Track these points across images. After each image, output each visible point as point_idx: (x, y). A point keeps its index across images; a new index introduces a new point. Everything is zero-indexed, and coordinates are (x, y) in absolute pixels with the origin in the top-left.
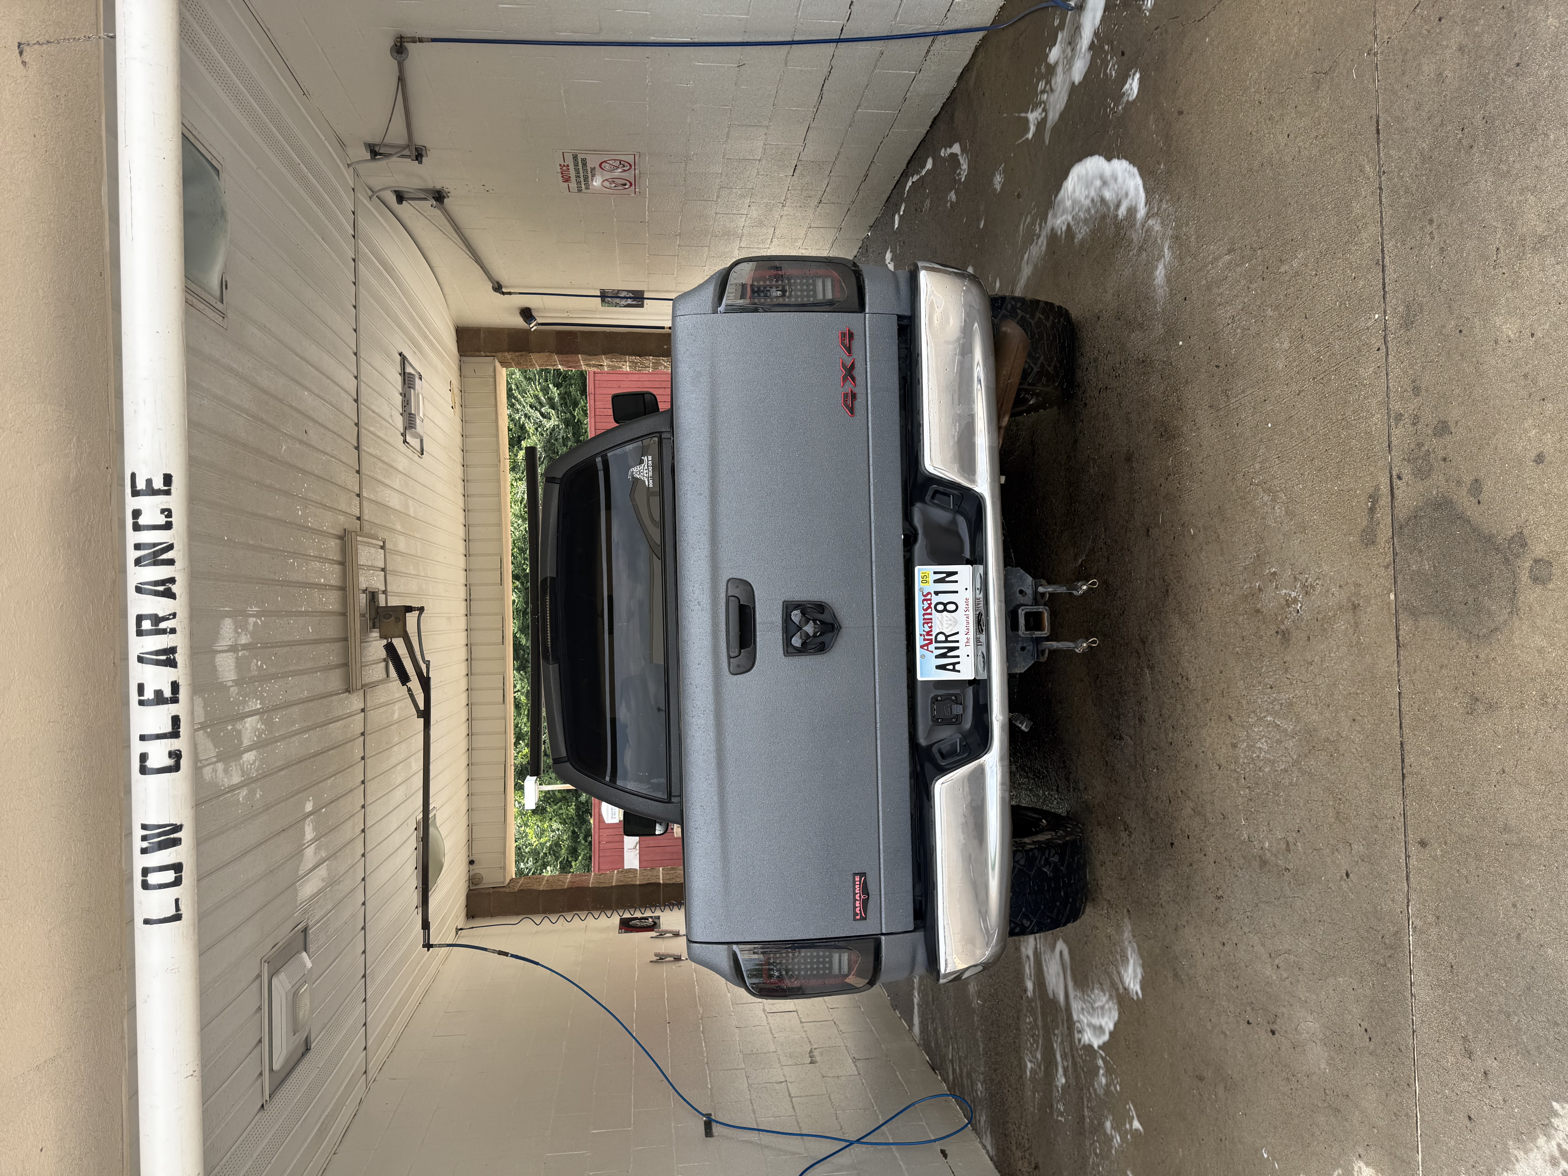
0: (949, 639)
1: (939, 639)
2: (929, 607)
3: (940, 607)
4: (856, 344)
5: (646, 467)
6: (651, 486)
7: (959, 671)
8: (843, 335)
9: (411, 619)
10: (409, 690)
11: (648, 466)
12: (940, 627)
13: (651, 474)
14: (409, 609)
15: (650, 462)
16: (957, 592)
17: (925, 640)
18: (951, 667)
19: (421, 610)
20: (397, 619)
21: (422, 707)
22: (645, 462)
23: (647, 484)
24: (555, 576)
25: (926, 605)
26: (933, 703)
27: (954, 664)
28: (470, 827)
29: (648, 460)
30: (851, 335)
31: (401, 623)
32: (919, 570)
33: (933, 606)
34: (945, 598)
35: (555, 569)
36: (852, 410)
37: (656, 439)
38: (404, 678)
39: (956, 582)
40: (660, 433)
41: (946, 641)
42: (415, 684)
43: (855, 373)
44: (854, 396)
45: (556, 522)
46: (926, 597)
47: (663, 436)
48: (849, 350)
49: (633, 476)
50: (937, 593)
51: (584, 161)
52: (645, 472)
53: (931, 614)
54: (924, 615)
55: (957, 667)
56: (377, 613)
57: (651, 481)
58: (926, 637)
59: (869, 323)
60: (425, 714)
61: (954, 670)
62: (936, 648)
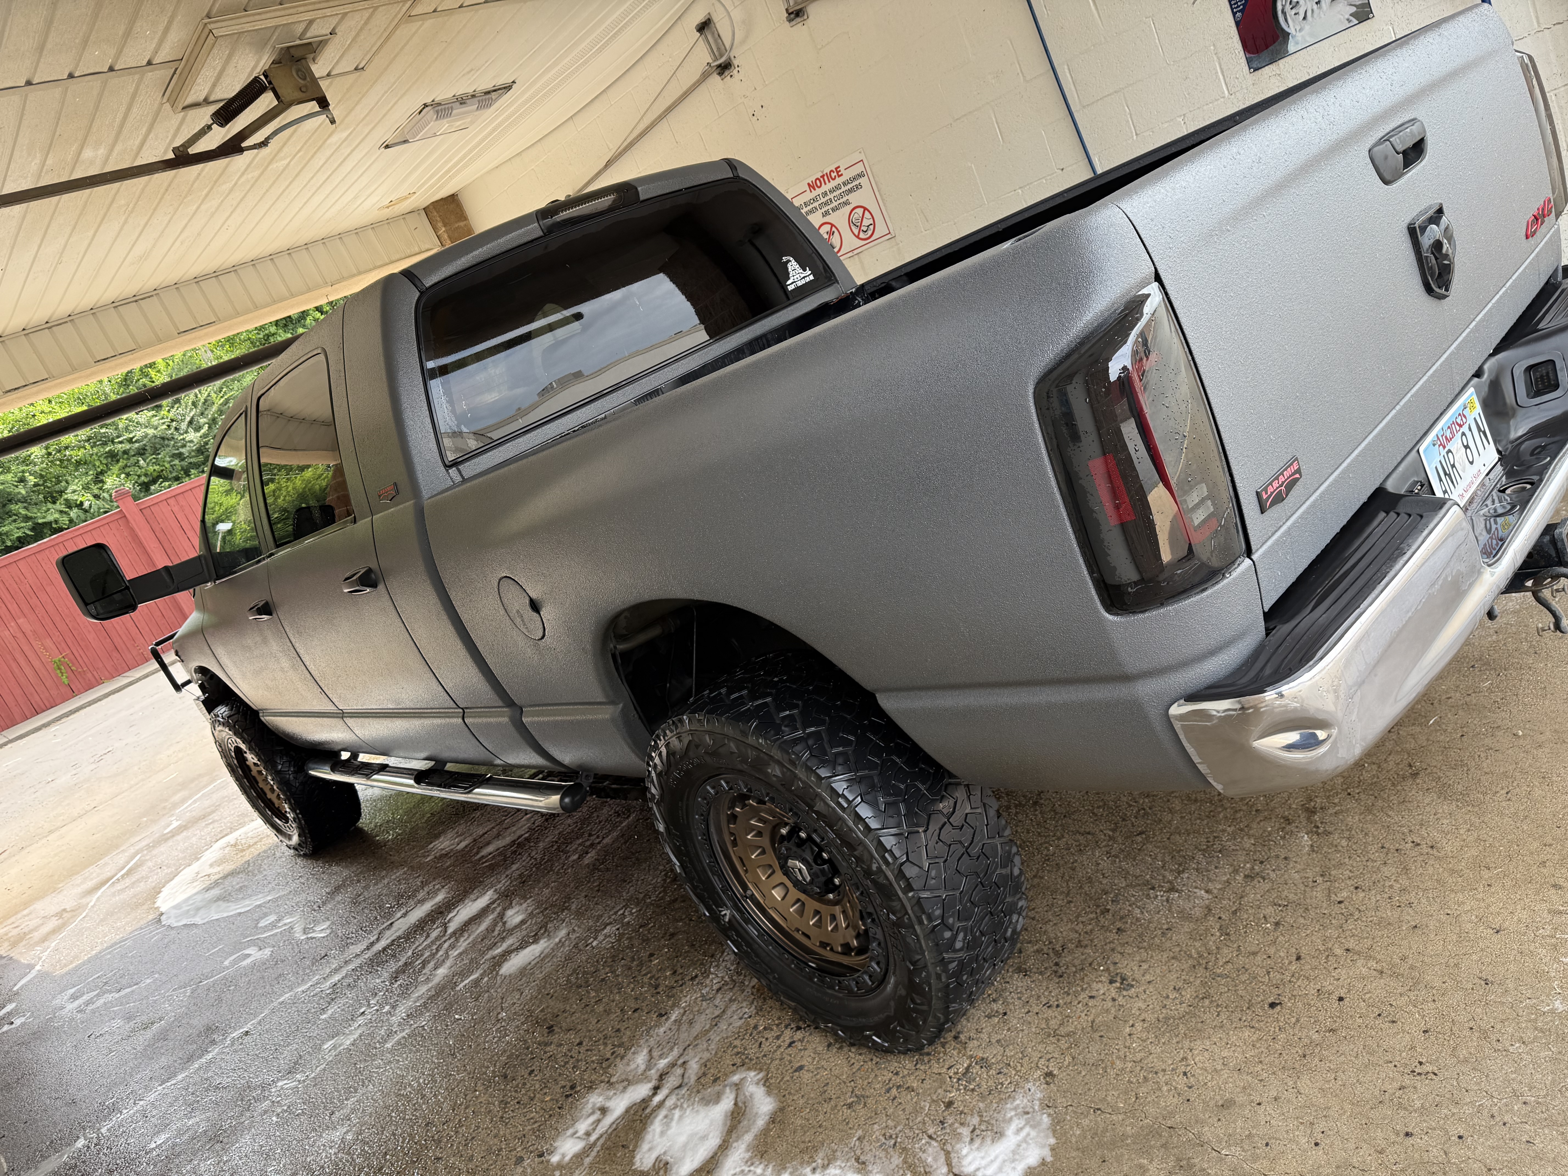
9: (310, 108)
10: (209, 127)
13: (799, 284)
14: (323, 103)
19: (330, 118)
21: (193, 150)
31: (299, 95)
38: (222, 116)
51: (859, 186)
56: (298, 59)
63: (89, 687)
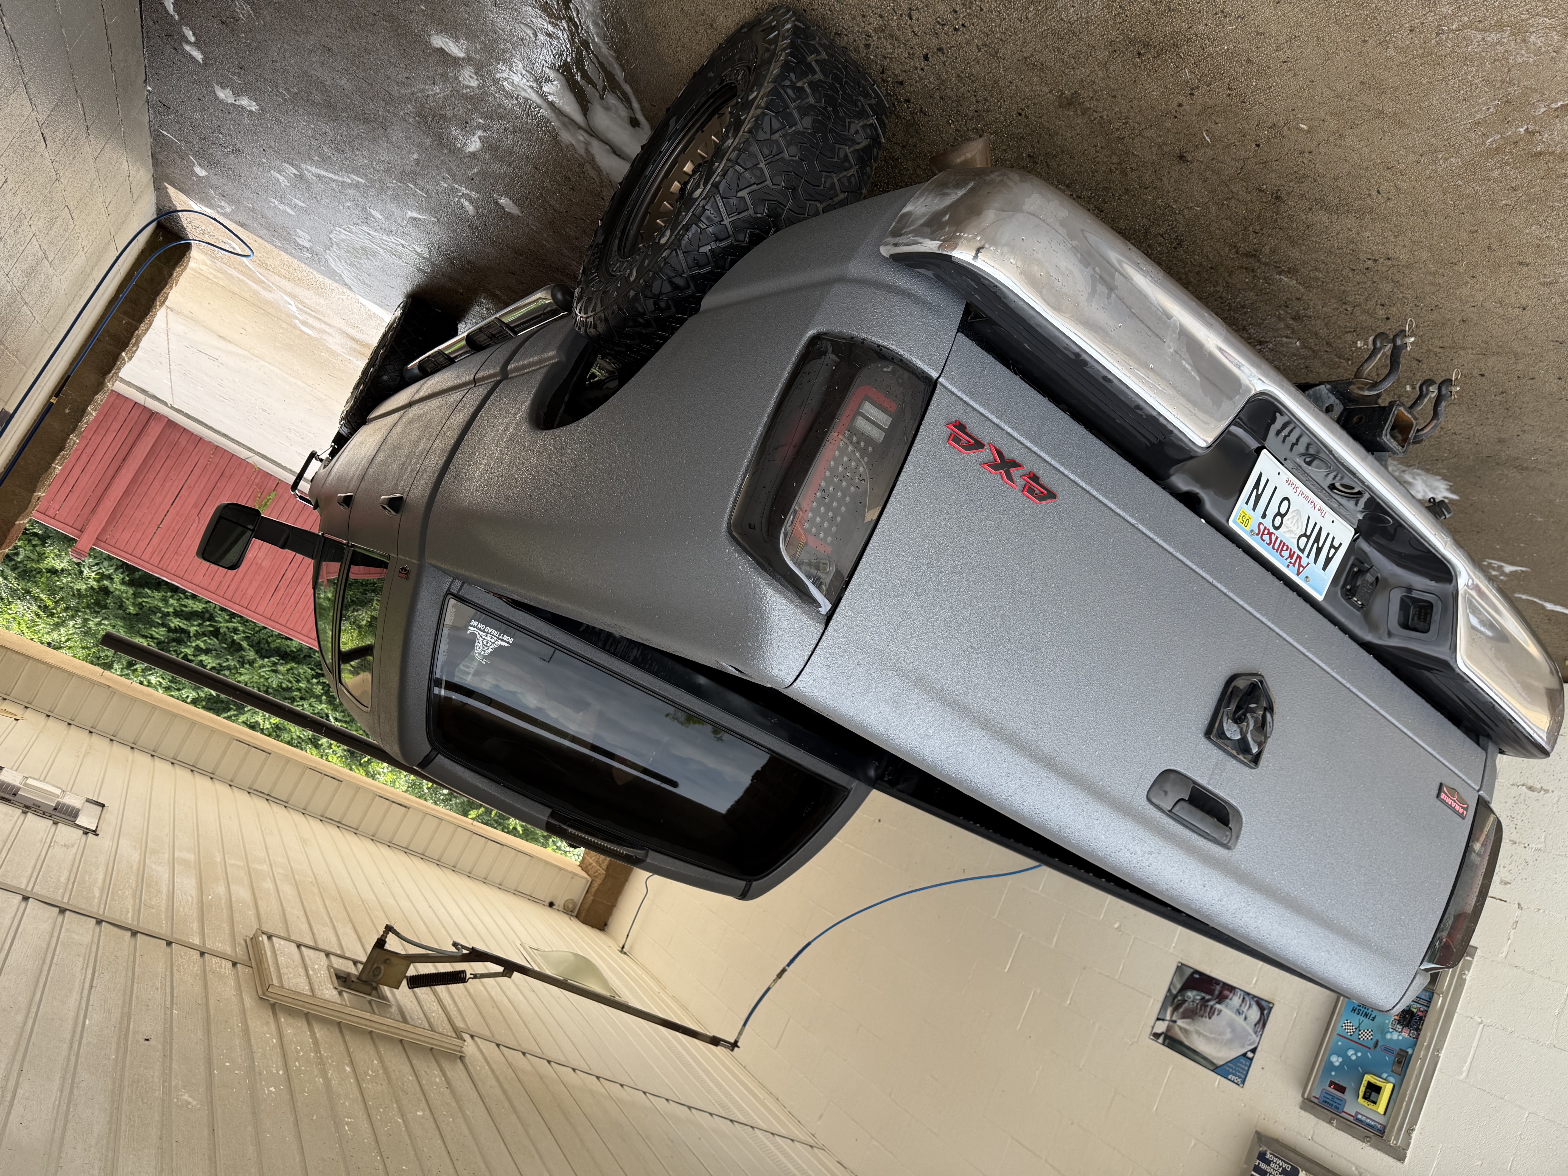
0: (1308, 534)
1: (1302, 547)
2: (1270, 534)
3: (1278, 520)
4: (974, 428)
5: (483, 634)
6: (511, 640)
7: (1341, 544)
8: (954, 439)
9: (393, 944)
10: (475, 976)
11: (483, 631)
12: (1293, 535)
13: (495, 633)
14: (380, 943)
15: (480, 626)
16: (1276, 488)
17: (1294, 564)
18: (1333, 551)
19: (389, 929)
20: (386, 961)
21: (500, 969)
22: (477, 632)
23: (506, 645)
24: (550, 810)
25: (1266, 537)
26: (1348, 600)
27: (1332, 546)
28: (517, 893)
29: (475, 627)
30: (961, 426)
31: (395, 960)
32: (1234, 522)
33: (1272, 530)
34: (1272, 510)
35: (541, 807)
36: (1052, 495)
37: (452, 602)
38: (457, 978)
39: (1268, 480)
40: (449, 593)
41: (1308, 537)
42: (471, 968)
43: (1008, 455)
44: (1035, 478)
45: (486, 781)
46: (1261, 532)
47: (454, 590)
48: (978, 445)
49: (485, 657)
50: (1264, 516)
52: (488, 638)
53: (1277, 538)
54: (1274, 548)
55: (1336, 544)
56: (365, 982)
57: (505, 638)
58: (1293, 561)
59: (954, 386)
60: (510, 968)
61: (1337, 549)
62: (1308, 556)
63: (267, 475)
